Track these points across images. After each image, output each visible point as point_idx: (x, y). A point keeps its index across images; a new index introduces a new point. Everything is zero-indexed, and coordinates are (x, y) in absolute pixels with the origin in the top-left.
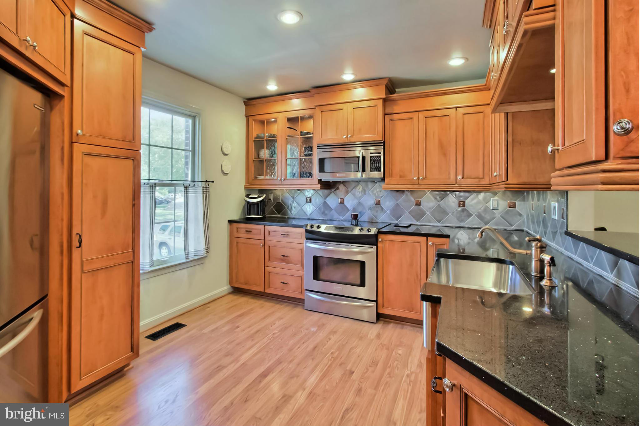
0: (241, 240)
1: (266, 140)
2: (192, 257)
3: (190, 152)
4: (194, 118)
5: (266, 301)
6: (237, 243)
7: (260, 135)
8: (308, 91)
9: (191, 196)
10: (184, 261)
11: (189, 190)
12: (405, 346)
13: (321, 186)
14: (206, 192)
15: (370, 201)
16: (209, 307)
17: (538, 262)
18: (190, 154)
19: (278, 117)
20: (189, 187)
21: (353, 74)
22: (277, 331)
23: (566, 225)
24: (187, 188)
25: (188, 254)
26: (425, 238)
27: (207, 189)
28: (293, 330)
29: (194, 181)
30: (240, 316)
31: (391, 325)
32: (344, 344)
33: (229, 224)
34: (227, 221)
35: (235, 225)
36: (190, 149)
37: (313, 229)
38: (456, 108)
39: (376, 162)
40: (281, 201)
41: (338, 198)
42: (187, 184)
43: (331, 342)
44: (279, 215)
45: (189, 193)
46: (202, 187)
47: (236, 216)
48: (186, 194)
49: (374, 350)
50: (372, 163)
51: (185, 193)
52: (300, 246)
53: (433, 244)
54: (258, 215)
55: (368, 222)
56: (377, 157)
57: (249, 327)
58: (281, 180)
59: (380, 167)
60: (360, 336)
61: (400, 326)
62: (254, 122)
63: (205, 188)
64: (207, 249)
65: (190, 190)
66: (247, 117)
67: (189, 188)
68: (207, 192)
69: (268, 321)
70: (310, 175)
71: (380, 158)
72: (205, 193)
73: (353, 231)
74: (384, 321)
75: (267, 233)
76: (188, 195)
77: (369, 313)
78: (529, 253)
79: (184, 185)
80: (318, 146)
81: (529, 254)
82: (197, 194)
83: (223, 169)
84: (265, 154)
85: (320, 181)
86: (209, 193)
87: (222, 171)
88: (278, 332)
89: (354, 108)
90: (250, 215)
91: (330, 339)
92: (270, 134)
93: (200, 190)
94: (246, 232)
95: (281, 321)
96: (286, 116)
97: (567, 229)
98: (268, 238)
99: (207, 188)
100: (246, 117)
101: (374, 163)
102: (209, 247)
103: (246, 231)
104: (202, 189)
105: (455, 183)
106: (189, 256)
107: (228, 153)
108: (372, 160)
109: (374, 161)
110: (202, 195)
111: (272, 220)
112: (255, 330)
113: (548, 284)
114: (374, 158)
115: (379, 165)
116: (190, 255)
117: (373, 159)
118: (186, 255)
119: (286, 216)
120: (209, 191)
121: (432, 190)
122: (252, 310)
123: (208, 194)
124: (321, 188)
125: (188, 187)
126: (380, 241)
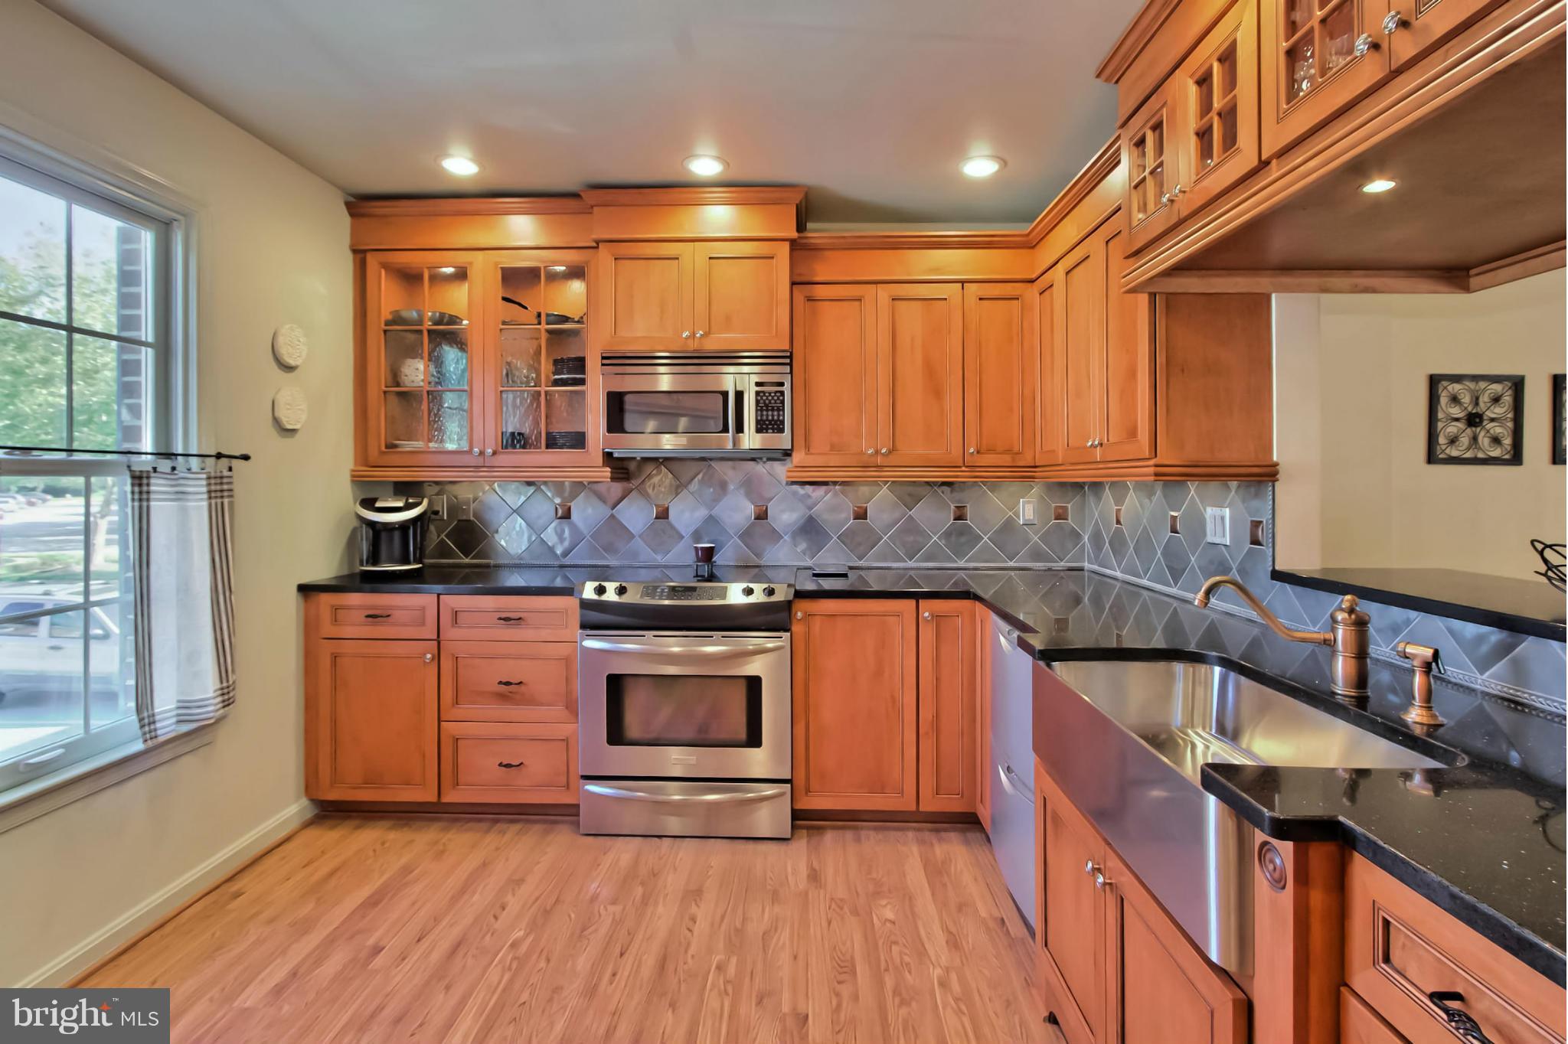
0: (348, 647)
1: (429, 331)
2: (167, 727)
3: (150, 350)
4: (164, 228)
5: (446, 829)
6: (335, 657)
7: (405, 314)
8: (575, 195)
9: (161, 510)
10: (139, 746)
11: (152, 488)
12: (890, 891)
13: (611, 472)
14: (219, 494)
15: (738, 510)
16: (237, 895)
17: (1353, 660)
18: (147, 358)
19: (471, 263)
20: (153, 475)
21: (718, 158)
22: (522, 933)
23: (1270, 559)
24: (145, 481)
25: (154, 722)
26: (913, 602)
27: (221, 484)
28: (573, 916)
29: (170, 455)
30: (373, 902)
31: (829, 837)
32: (738, 925)
33: (301, 601)
34: (295, 589)
35: (326, 599)
36: (150, 339)
37: (605, 597)
38: (963, 282)
39: (773, 407)
40: (473, 517)
41: (651, 504)
42: (145, 462)
43: (702, 926)
44: (467, 557)
45: (152, 496)
46: (204, 476)
47: (323, 571)
48: (140, 500)
49: (825, 924)
50: (762, 410)
51: (137, 496)
52: (563, 650)
53: (932, 615)
54: (408, 563)
55: (737, 567)
56: (773, 394)
57: (419, 940)
58: (482, 453)
59: (783, 422)
60: (769, 887)
61: (849, 835)
62: (383, 272)
63: (215, 478)
64: (226, 691)
65: (157, 485)
66: (360, 255)
67: (152, 481)
68: (226, 494)
69: (479, 899)
70: (578, 440)
71: (781, 398)
72: (216, 497)
73: (727, 598)
74: (808, 828)
75: (446, 619)
76: (148, 507)
77: (771, 817)
78: (1330, 640)
79: (129, 467)
80: (603, 358)
81: (1329, 642)
82: (187, 500)
83: (280, 413)
84: (416, 373)
85: (608, 457)
86: (231, 496)
87: (276, 421)
88: (527, 935)
89: (710, 258)
90: (375, 563)
91: (693, 920)
92: (440, 313)
93: (200, 487)
94: (370, 619)
95: (525, 890)
96: (496, 264)
97: (1274, 567)
98: (449, 633)
99: (225, 480)
100: (355, 251)
101: (767, 410)
102: (234, 682)
103: (367, 616)
104: (204, 482)
105: (961, 464)
106: (155, 730)
107: (298, 363)
108: (762, 401)
109: (767, 406)
110: (205, 504)
111: (445, 576)
112: (445, 945)
113: (1425, 720)
114: (767, 397)
115: (779, 415)
116: (158, 725)
117: (764, 398)
118: (142, 727)
119: (492, 562)
120: (231, 490)
121: (893, 482)
122: (407, 870)
123: (226, 501)
124: (613, 479)
125: (148, 477)
126: (799, 618)
